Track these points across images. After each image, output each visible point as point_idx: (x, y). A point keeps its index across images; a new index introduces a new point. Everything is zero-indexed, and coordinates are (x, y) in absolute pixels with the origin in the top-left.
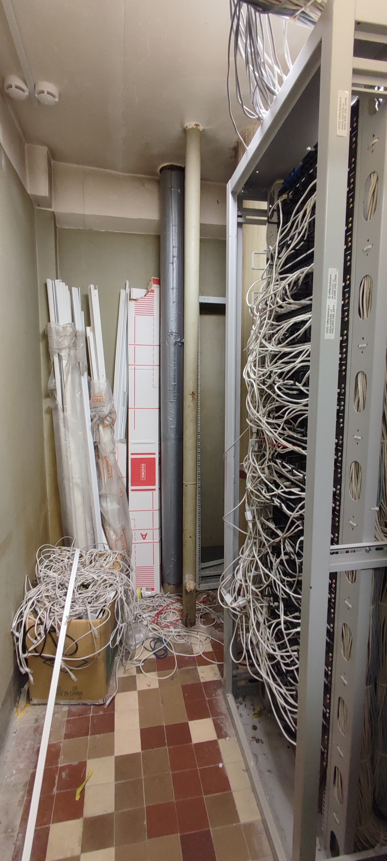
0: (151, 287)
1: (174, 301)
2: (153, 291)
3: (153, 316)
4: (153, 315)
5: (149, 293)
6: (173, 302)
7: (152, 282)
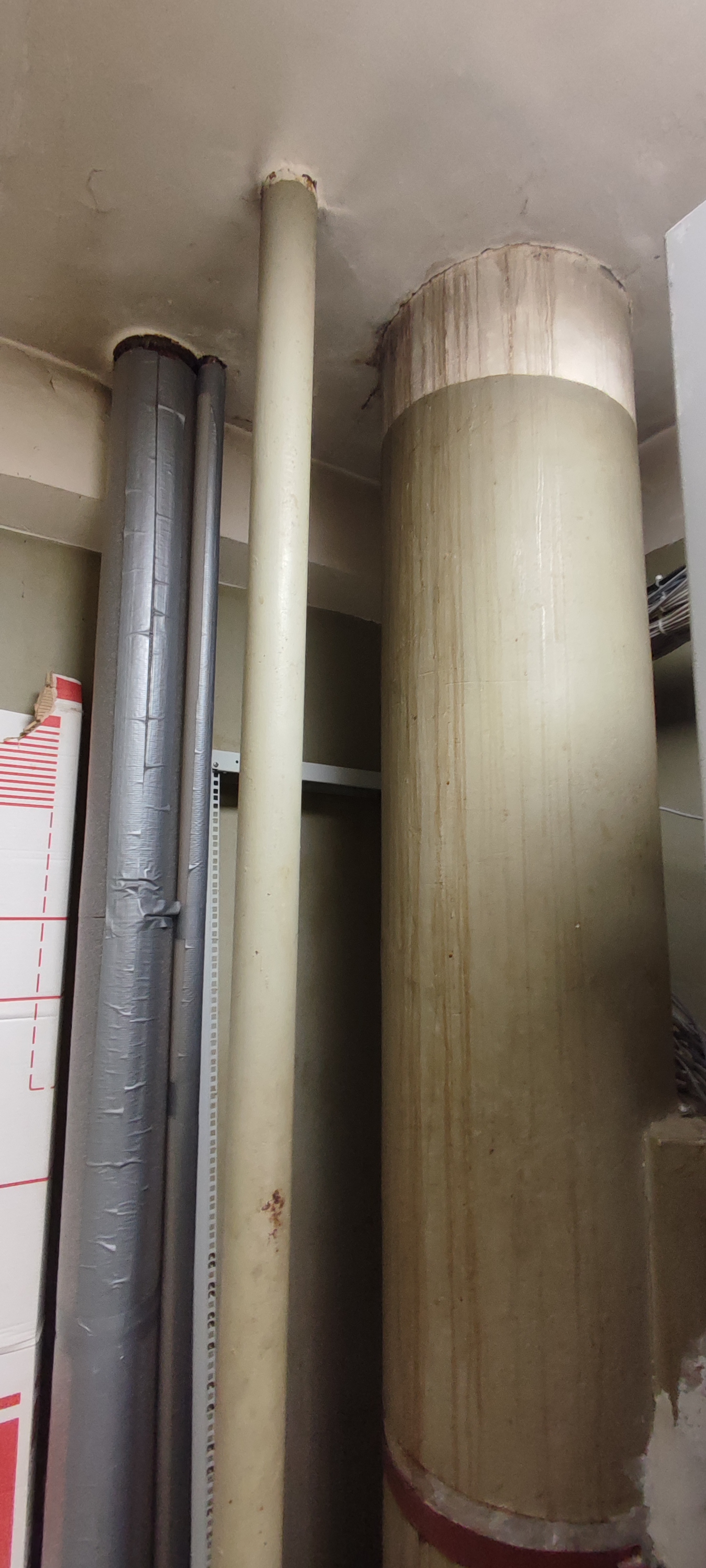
0: (50, 706)
1: (150, 763)
2: (55, 722)
3: (50, 810)
4: (51, 807)
5: (40, 728)
6: (146, 768)
7: (55, 691)
